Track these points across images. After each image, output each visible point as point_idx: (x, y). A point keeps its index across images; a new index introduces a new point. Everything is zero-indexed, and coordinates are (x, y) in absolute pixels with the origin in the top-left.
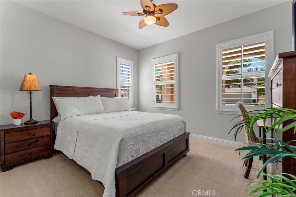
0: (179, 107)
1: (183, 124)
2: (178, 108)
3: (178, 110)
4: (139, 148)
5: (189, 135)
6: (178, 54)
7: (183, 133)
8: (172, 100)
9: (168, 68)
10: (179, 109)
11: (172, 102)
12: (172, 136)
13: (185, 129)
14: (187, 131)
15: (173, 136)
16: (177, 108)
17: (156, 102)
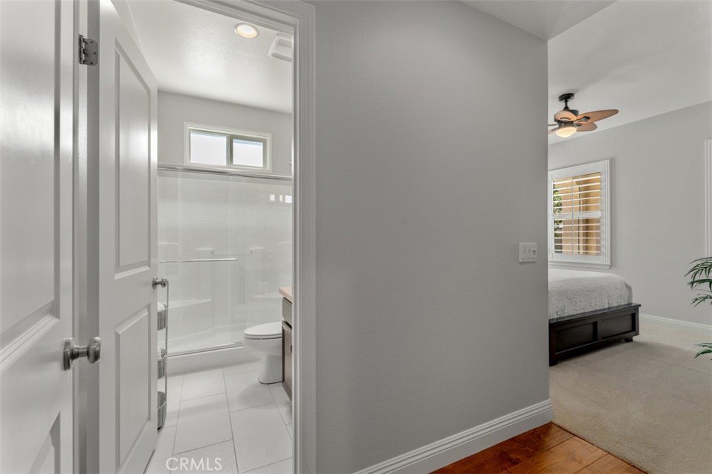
0: (611, 263)
1: (625, 289)
2: (609, 264)
3: (608, 267)
4: (564, 306)
5: (638, 309)
6: (608, 161)
7: (626, 303)
8: (586, 248)
9: (578, 183)
10: (611, 266)
11: (587, 253)
12: (607, 302)
13: (630, 297)
14: (635, 302)
15: (609, 303)
16: (607, 265)
17: (556, 252)
